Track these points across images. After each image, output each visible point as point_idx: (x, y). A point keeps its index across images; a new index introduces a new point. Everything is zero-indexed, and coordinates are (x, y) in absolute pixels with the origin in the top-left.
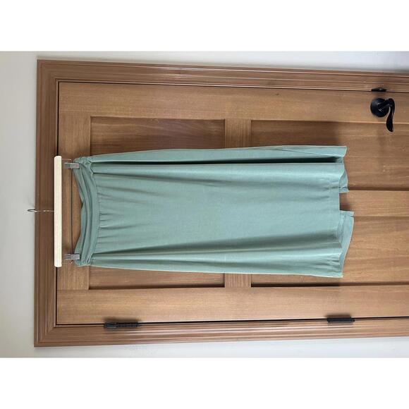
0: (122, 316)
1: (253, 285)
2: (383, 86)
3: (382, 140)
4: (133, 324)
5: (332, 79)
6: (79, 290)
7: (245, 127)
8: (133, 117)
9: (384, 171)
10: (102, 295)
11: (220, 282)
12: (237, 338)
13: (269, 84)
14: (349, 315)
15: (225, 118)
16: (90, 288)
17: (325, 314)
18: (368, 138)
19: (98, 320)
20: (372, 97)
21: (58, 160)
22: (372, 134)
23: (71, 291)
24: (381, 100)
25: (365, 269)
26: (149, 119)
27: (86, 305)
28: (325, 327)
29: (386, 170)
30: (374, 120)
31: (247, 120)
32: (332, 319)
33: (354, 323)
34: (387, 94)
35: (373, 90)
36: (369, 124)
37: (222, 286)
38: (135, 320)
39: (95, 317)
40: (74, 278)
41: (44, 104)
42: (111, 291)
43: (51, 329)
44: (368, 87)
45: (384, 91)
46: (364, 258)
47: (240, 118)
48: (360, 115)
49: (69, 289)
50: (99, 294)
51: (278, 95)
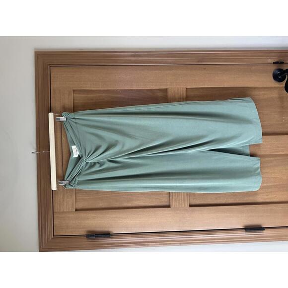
0: (99, 229)
1: (191, 206)
2: (282, 59)
3: (281, 98)
4: (107, 235)
5: (244, 56)
6: (69, 212)
7: (181, 93)
8: (102, 89)
9: (284, 121)
10: (85, 215)
11: (168, 204)
12: (180, 243)
13: (198, 62)
14: (260, 226)
15: (168, 87)
16: (76, 210)
17: (243, 225)
18: (272, 97)
19: (82, 232)
20: (273, 68)
21: (51, 115)
22: (275, 94)
23: (63, 212)
24: (280, 70)
25: (271, 192)
26: (114, 90)
27: (74, 222)
28: (243, 234)
29: (285, 120)
30: (276, 84)
31: (183, 88)
32: (248, 229)
33: (264, 231)
34: (285, 65)
35: (274, 63)
36: (271, 88)
37: (169, 206)
38: (108, 232)
39: (80, 230)
40: (65, 203)
41: (40, 83)
42: (91, 212)
43: (50, 238)
44: (271, 61)
45: (283, 63)
46: (270, 184)
47: (178, 86)
48: (264, 81)
49: (62, 211)
50: (82, 214)
51: (205, 69)
